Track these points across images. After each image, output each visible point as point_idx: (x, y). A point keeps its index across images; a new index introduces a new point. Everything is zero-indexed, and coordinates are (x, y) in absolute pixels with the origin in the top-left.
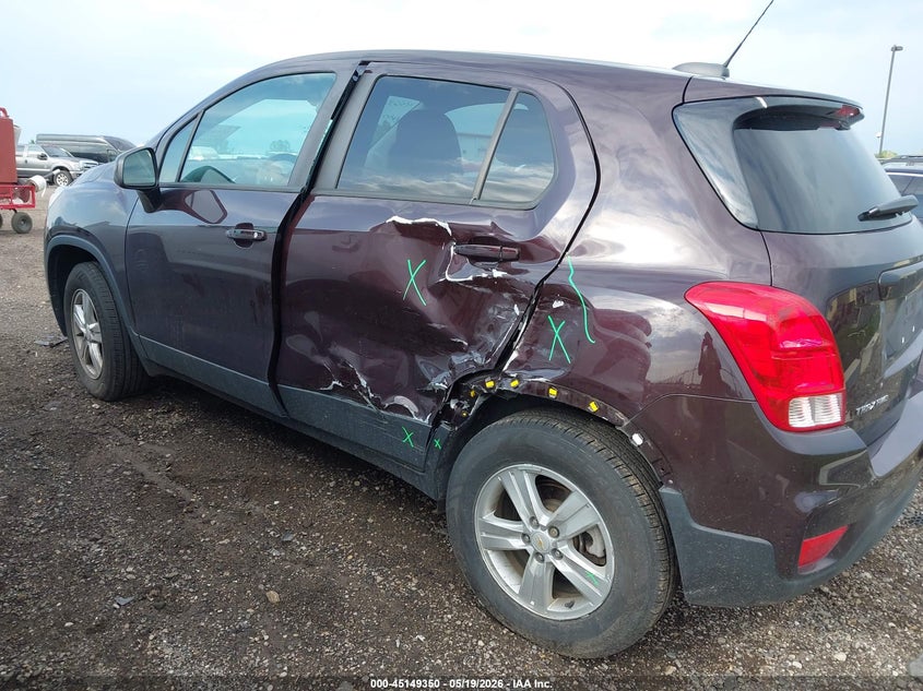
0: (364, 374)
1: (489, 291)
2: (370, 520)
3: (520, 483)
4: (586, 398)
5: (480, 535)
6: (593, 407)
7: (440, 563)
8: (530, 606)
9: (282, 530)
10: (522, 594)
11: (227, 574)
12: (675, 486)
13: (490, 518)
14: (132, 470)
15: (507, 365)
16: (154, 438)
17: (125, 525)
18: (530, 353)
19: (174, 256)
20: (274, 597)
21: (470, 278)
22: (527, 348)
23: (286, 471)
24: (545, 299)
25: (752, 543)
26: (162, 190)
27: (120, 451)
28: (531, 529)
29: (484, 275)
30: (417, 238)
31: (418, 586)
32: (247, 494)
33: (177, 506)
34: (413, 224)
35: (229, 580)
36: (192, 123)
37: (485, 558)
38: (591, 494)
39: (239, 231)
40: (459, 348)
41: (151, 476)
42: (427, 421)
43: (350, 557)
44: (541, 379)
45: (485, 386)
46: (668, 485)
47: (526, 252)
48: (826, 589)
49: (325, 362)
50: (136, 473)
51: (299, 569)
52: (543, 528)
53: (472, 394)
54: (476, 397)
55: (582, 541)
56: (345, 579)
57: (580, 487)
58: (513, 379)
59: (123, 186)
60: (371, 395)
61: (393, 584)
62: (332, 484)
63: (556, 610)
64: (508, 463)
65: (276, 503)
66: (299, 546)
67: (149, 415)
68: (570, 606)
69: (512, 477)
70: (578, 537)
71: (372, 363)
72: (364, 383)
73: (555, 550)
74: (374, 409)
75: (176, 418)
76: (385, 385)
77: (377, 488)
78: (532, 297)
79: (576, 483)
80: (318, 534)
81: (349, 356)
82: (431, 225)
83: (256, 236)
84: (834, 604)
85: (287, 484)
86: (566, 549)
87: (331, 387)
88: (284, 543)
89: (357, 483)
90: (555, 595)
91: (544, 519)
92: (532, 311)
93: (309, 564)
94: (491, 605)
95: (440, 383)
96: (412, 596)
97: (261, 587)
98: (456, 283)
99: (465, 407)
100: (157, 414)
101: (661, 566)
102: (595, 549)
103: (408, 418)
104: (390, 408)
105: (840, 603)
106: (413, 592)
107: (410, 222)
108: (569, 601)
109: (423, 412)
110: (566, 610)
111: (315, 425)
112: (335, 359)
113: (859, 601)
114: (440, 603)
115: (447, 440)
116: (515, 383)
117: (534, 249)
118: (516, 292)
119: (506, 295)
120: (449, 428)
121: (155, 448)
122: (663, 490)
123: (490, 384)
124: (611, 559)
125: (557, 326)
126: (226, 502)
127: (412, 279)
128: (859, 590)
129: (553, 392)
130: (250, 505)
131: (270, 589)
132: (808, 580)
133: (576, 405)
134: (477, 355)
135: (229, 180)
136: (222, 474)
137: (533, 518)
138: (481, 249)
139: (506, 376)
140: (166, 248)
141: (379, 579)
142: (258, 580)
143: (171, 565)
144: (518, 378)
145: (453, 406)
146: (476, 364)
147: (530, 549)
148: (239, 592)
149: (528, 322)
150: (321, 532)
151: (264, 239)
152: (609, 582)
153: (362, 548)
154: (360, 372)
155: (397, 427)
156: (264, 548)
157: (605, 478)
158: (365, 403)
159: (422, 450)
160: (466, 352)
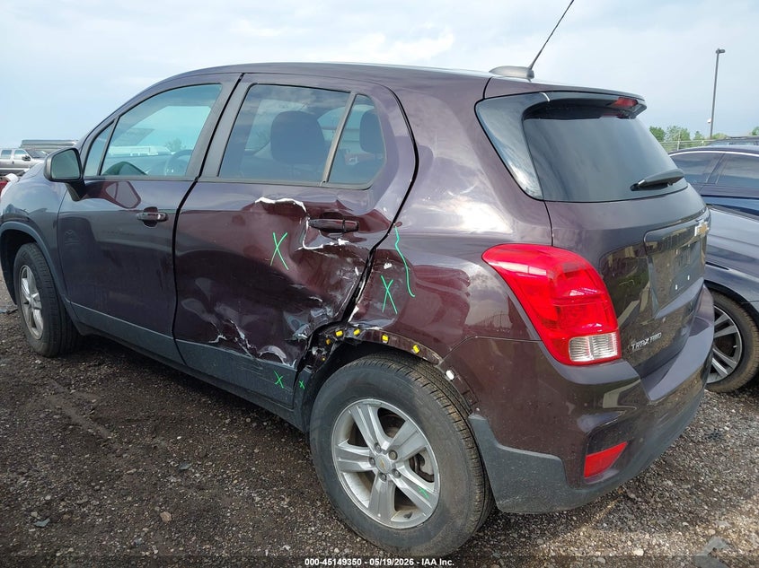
0: (243, 328)
1: (336, 257)
2: (256, 451)
3: (366, 415)
4: (410, 342)
5: (337, 460)
6: (416, 350)
7: (311, 485)
8: (377, 518)
9: (181, 461)
10: (371, 508)
11: (130, 499)
12: (481, 413)
13: (344, 445)
14: (61, 414)
15: (351, 317)
16: (84, 386)
17: (49, 460)
18: (367, 307)
19: (101, 237)
20: (167, 516)
21: (321, 247)
22: (366, 303)
23: (191, 411)
24: (378, 262)
25: (545, 459)
26: (86, 182)
27: (54, 399)
28: (375, 453)
29: (332, 244)
30: (279, 214)
31: (290, 504)
32: (155, 431)
33: (94, 443)
34: (276, 203)
35: (131, 504)
36: (109, 128)
37: (341, 479)
38: (419, 422)
39: (146, 213)
40: (315, 305)
41: (77, 418)
42: (293, 366)
43: (235, 481)
44: (376, 328)
45: (335, 335)
46: (476, 412)
47: (364, 224)
48: (633, 496)
49: (212, 319)
50: (64, 416)
51: (192, 492)
52: (385, 452)
53: (328, 342)
54: (331, 345)
55: (416, 462)
56: (228, 500)
57: (411, 417)
58: (356, 328)
59: (52, 180)
60: (249, 346)
61: (268, 503)
62: (227, 421)
63: (398, 521)
64: (355, 399)
65: (179, 438)
66: (194, 473)
67: (82, 368)
68: (409, 516)
69: (360, 410)
70: (413, 457)
71: (249, 319)
72: (243, 336)
73: (395, 470)
74: (252, 358)
75: (105, 369)
76: (261, 337)
77: (265, 424)
78: (367, 261)
79: (407, 413)
80: (210, 463)
81: (230, 313)
82: (289, 204)
83: (159, 217)
84: (638, 508)
85: (190, 422)
86: (403, 469)
87: (217, 341)
88: (181, 471)
89: (248, 420)
90: (397, 508)
91: (385, 445)
92: (369, 272)
93: (200, 488)
94: (347, 518)
95: (301, 334)
96: (284, 512)
97: (157, 509)
98: (310, 250)
99: (324, 353)
100: (89, 367)
101: (476, 482)
102: (426, 468)
103: (279, 364)
104: (265, 356)
105: (643, 507)
106: (284, 509)
107: (273, 202)
108: (408, 512)
109: (290, 358)
110: (405, 520)
111: (207, 372)
112: (220, 316)
113: (660, 505)
114: (307, 517)
115: (310, 381)
116: (357, 332)
117: (370, 221)
118: (354, 256)
119: (349, 260)
120: (309, 372)
121: (85, 396)
122: (473, 417)
123: (339, 334)
124: (438, 477)
125: (387, 284)
126: (137, 438)
127: (277, 249)
128: (661, 496)
129: (385, 338)
130: (157, 440)
131: (164, 510)
132: (594, 489)
133: (403, 348)
134: (328, 309)
135: (143, 173)
136: (136, 415)
137: (377, 444)
138: (330, 222)
139: (351, 326)
140: (94, 229)
141: (257, 499)
142: (155, 504)
143: (83, 493)
144: (359, 327)
145: (314, 352)
146: (328, 317)
147: (375, 470)
148: (138, 514)
149: (366, 281)
150: (213, 461)
151: (165, 219)
152: (437, 495)
153: (246, 473)
154: (239, 326)
155: (270, 371)
156: (164, 476)
157: (429, 409)
158: (244, 353)
159: (290, 389)
160: (321, 307)
